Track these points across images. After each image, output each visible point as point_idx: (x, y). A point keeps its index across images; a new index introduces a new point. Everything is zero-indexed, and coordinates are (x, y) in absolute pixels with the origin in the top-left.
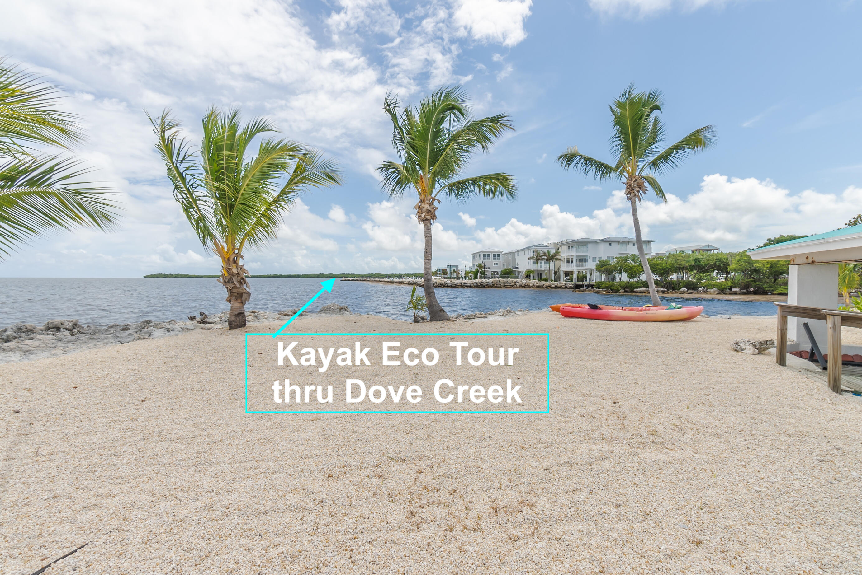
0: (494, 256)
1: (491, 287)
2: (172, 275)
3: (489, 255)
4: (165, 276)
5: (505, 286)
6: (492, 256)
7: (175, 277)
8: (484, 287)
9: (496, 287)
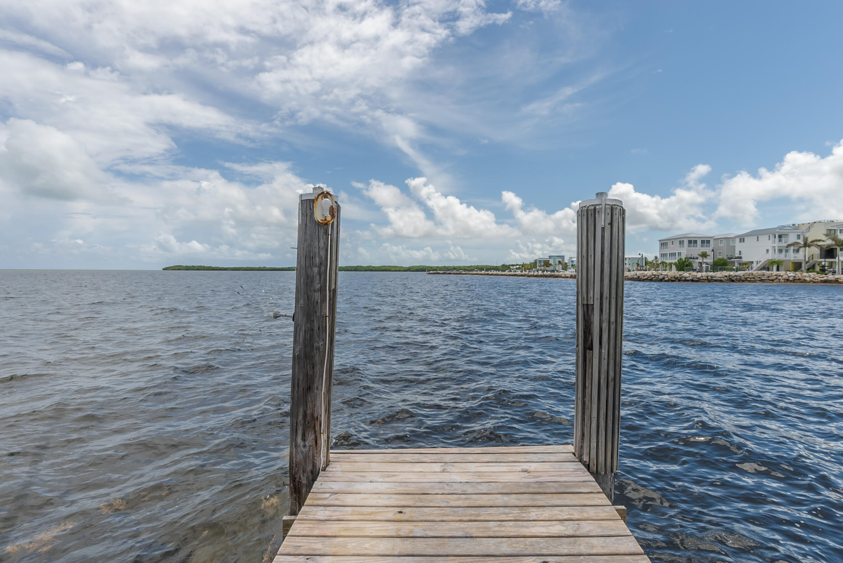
0: (703, 242)
1: (743, 281)
2: (194, 267)
3: (695, 242)
4: (187, 268)
5: (762, 281)
6: (699, 243)
7: (198, 270)
8: (733, 281)
9: (749, 281)
